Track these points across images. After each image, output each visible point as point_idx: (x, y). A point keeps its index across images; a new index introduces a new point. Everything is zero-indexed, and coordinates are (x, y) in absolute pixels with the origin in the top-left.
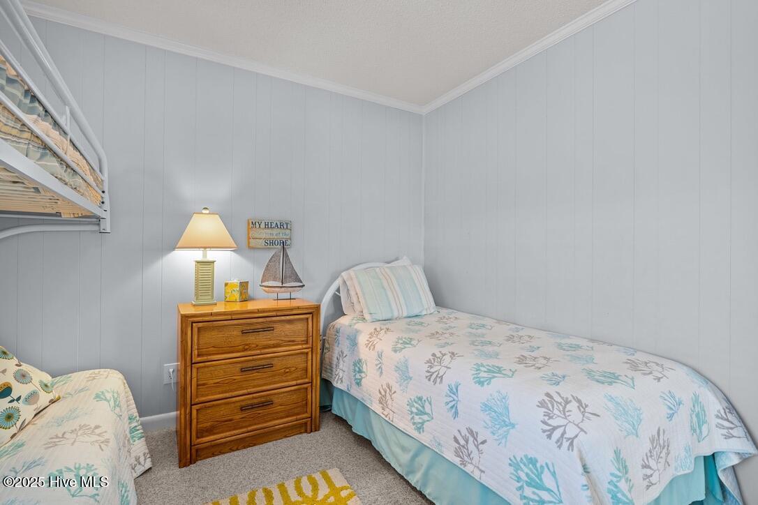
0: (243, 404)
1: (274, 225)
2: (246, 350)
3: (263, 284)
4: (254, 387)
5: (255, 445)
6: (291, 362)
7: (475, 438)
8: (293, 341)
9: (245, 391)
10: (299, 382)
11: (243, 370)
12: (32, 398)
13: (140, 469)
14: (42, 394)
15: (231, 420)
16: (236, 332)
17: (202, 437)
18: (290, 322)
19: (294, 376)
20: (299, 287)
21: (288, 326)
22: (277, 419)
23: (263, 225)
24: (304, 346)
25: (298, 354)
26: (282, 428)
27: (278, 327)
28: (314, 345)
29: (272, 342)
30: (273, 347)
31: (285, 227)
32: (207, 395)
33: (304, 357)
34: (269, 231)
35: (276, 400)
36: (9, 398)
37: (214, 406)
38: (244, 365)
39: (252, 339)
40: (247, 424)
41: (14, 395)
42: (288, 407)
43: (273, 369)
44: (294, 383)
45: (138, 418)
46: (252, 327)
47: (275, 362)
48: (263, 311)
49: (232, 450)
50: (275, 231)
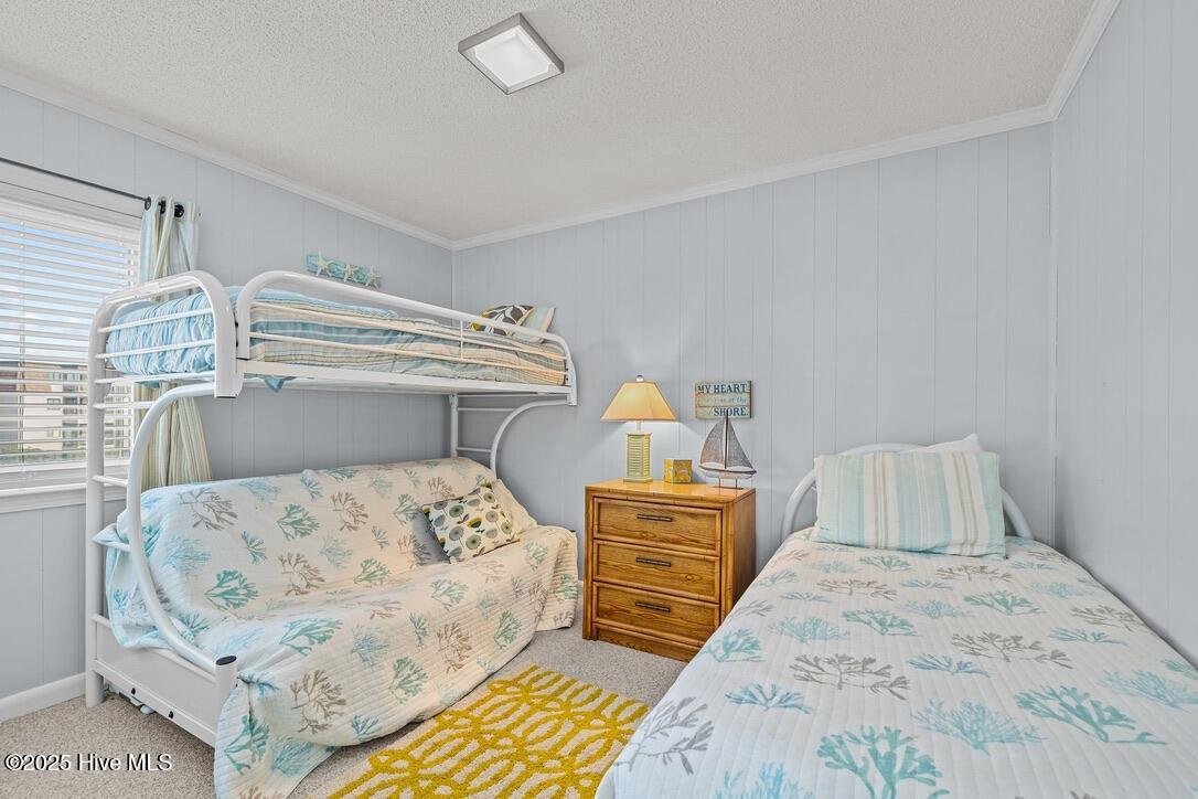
0: (641, 598)
1: (725, 388)
2: (643, 538)
3: (703, 465)
4: (651, 584)
5: (651, 652)
6: (695, 568)
7: (693, 742)
8: (698, 542)
9: (640, 585)
10: (702, 597)
11: (639, 560)
12: (492, 533)
13: (560, 625)
14: (501, 533)
15: (628, 612)
16: (634, 516)
17: (602, 617)
18: (692, 515)
19: (697, 587)
20: (746, 473)
21: (690, 520)
22: (677, 634)
23: (712, 390)
24: (709, 552)
25: (701, 560)
26: (679, 647)
27: (680, 520)
28: (724, 554)
29: (672, 536)
30: (673, 543)
31: (741, 390)
32: (607, 576)
33: (710, 566)
34: (720, 396)
35: (675, 610)
36: (477, 529)
37: (610, 589)
38: (642, 555)
39: (650, 527)
40: (644, 624)
41: (481, 528)
42: (690, 625)
43: (672, 569)
44: (696, 596)
45: (576, 579)
46: (649, 513)
47: (675, 561)
48: (660, 496)
49: (628, 645)
50: (727, 397)
